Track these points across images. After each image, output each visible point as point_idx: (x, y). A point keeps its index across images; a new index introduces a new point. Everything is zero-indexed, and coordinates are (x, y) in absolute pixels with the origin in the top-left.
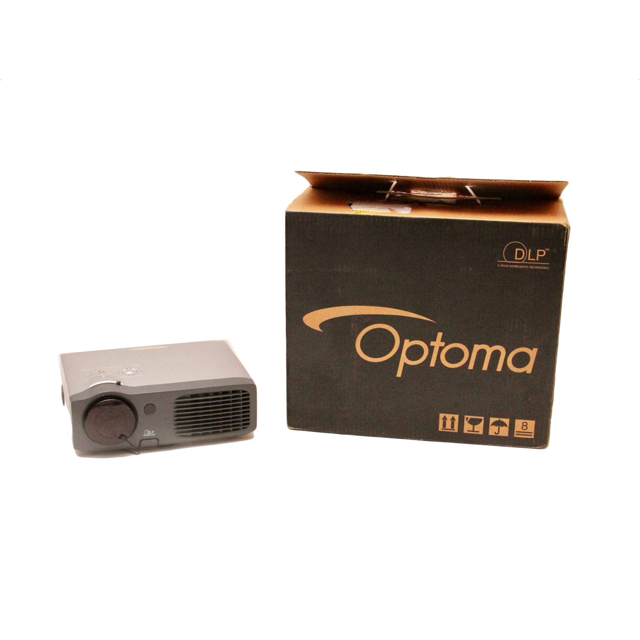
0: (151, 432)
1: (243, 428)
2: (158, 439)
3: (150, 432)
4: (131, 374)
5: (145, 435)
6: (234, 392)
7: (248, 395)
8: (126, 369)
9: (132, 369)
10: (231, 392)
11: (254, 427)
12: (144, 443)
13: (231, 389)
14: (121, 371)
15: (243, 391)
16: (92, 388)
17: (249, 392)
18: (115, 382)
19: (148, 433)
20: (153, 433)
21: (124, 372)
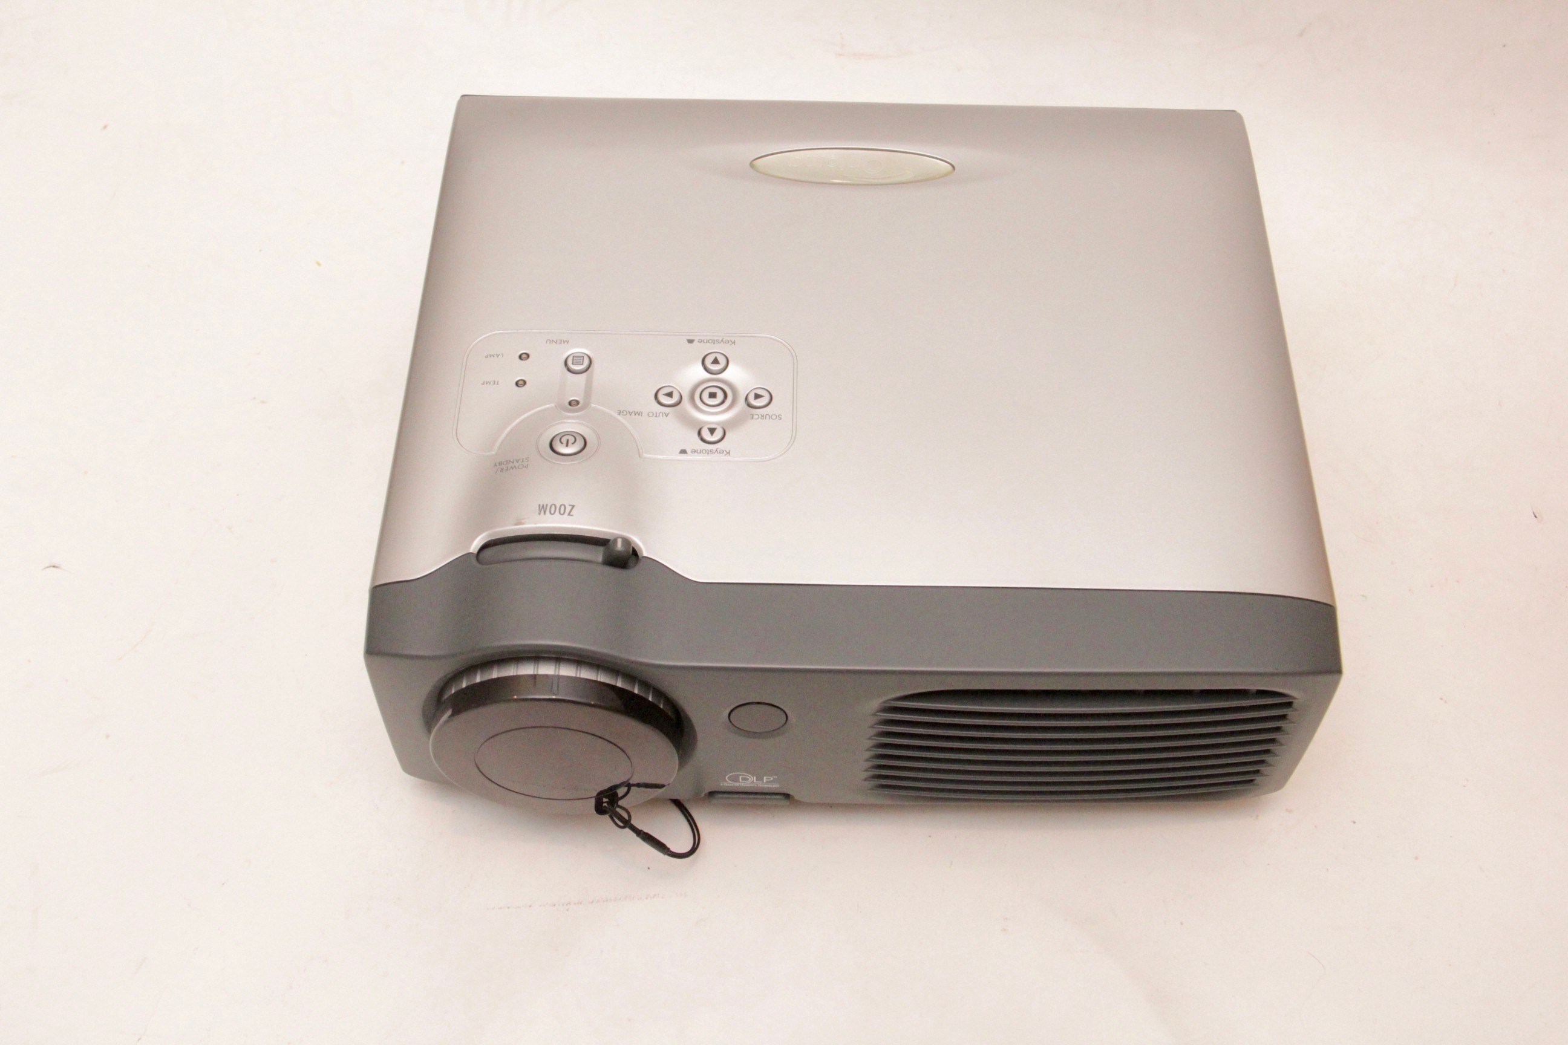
0: (760, 779)
3: (753, 779)
4: (712, 429)
8: (704, 364)
9: (731, 375)
19: (745, 778)
20: (768, 781)
21: (686, 403)
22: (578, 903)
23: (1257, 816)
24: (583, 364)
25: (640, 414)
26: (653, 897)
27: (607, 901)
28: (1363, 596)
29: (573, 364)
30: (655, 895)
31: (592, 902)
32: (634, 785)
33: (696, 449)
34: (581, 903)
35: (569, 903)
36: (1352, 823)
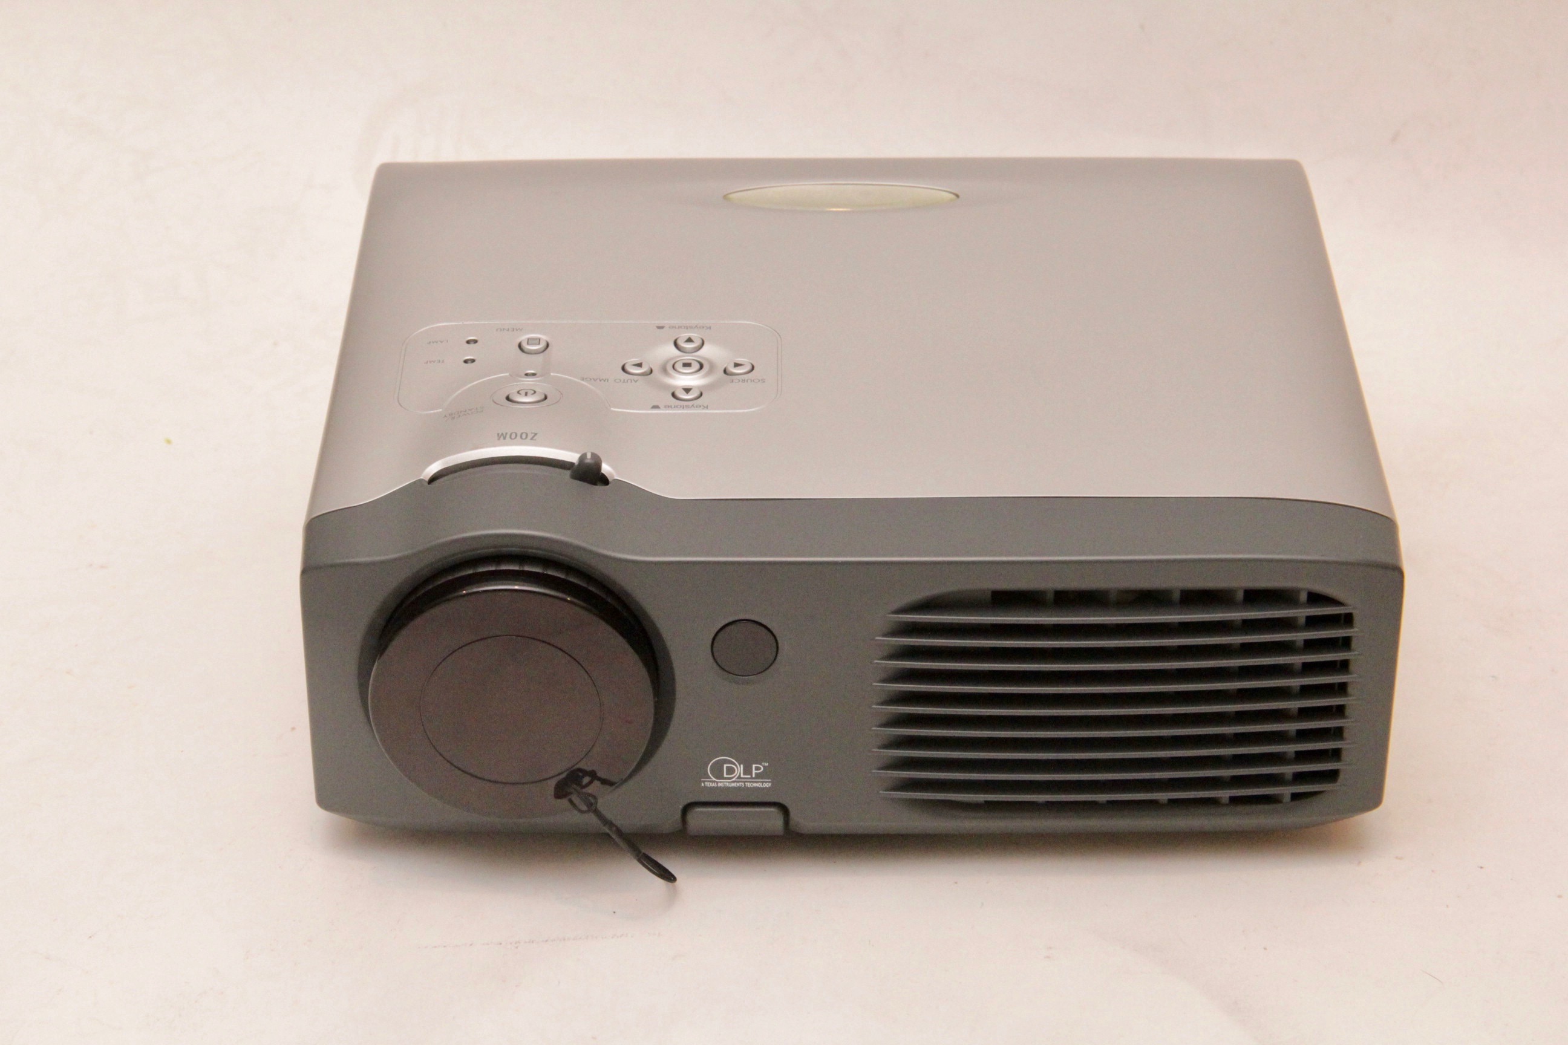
0: (748, 770)
1: (1295, 797)
2: (784, 810)
3: (739, 769)
4: (687, 390)
5: (711, 782)
6: (1255, 597)
7: (1348, 620)
8: (676, 344)
9: (707, 352)
10: (1240, 595)
11: (1372, 797)
12: (701, 820)
13: (1240, 582)
14: (640, 365)
15: (1315, 598)
16: (433, 479)
17: (1353, 601)
18: (573, 457)
19: (731, 771)
20: (758, 776)
21: (657, 373)
22: (529, 942)
23: (1360, 863)
24: (539, 344)
25: (607, 380)
26: (621, 937)
27: (564, 940)
28: (1493, 677)
29: (528, 344)
30: (623, 935)
31: (547, 941)
32: (599, 779)
33: (670, 405)
34: (533, 942)
35: (519, 942)
36: (1480, 869)
